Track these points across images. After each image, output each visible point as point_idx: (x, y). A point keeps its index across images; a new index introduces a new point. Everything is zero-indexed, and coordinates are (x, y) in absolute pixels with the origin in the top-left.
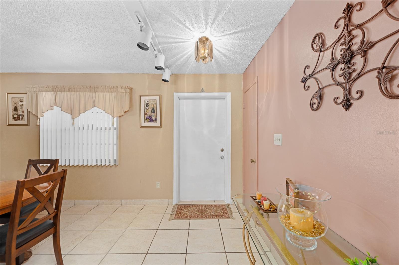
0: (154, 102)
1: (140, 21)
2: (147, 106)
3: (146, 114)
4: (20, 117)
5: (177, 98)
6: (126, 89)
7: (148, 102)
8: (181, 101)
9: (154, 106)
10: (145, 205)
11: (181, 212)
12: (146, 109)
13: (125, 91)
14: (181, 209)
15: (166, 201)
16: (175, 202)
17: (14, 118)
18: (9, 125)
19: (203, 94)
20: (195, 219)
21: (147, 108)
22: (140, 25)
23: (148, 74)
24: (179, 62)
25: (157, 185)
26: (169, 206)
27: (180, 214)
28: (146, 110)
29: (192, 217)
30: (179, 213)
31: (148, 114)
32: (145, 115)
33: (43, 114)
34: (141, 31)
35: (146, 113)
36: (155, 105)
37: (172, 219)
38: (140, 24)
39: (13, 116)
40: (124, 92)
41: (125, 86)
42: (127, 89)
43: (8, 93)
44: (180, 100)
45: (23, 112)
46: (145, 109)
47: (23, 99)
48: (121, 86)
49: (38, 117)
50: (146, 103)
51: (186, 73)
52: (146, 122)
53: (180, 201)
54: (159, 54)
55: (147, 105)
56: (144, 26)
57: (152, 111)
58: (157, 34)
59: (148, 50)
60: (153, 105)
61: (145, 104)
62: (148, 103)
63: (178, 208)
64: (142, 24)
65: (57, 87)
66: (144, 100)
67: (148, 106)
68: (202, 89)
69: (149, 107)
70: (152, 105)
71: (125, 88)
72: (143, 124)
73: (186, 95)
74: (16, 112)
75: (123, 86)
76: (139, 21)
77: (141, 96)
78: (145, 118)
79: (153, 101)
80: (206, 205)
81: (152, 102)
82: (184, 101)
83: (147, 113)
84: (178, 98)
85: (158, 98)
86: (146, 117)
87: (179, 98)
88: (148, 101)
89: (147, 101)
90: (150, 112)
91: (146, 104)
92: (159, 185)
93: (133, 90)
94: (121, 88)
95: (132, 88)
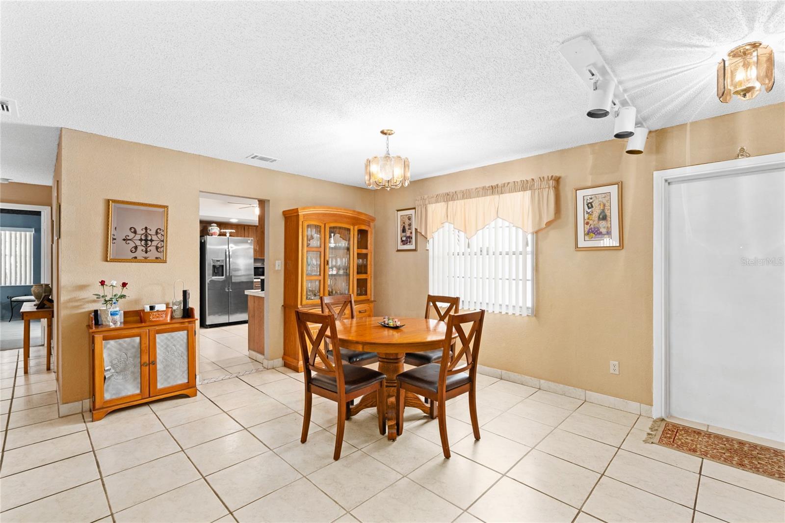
0: (604, 197)
1: (593, 75)
2: (589, 208)
3: (587, 223)
4: (407, 240)
5: (663, 181)
6: (549, 182)
7: (591, 199)
8: (673, 187)
9: (604, 205)
10: (585, 401)
11: (676, 437)
12: (588, 213)
13: (547, 186)
14: (676, 431)
15: (634, 407)
16: (657, 411)
17: (402, 241)
18: (398, 251)
19: (743, 163)
20: (718, 461)
21: (589, 211)
22: (593, 81)
23: (592, 145)
24: (670, 107)
25: (612, 367)
26: (641, 417)
27: (672, 440)
28: (586, 216)
29: (709, 456)
30: (670, 438)
31: (591, 222)
32: (585, 225)
33: (433, 234)
34: (596, 89)
35: (587, 221)
36: (606, 203)
37: (652, 443)
38: (594, 79)
39: (401, 239)
40: (546, 188)
41: (548, 177)
42: (551, 181)
43: (398, 211)
44: (671, 186)
45: (411, 233)
46: (585, 213)
47: (411, 216)
48: (540, 178)
49: (427, 238)
50: (588, 201)
51: (690, 121)
52: (587, 238)
53: (672, 417)
54: (625, 108)
55: (590, 205)
56: (601, 79)
57: (601, 217)
58: (623, 78)
59: (606, 116)
60: (602, 204)
61: (586, 203)
62: (591, 201)
63: (665, 426)
64: (598, 76)
65: (448, 195)
66: (584, 197)
67: (592, 207)
68: (742, 150)
69: (593, 209)
70: (600, 204)
71: (548, 179)
72: (582, 243)
73: (689, 171)
74: (404, 234)
75: (543, 178)
76: (591, 75)
77: (576, 190)
78: (586, 232)
79: (603, 195)
80: (756, 446)
81: (600, 199)
82: (682, 185)
83: (589, 221)
84: (666, 181)
85: (614, 190)
86: (586, 230)
87: (669, 181)
88: (592, 197)
89: (590, 197)
90: (597, 219)
91: (587, 205)
92: (617, 367)
93: (562, 182)
94: (540, 180)
95: (559, 178)
